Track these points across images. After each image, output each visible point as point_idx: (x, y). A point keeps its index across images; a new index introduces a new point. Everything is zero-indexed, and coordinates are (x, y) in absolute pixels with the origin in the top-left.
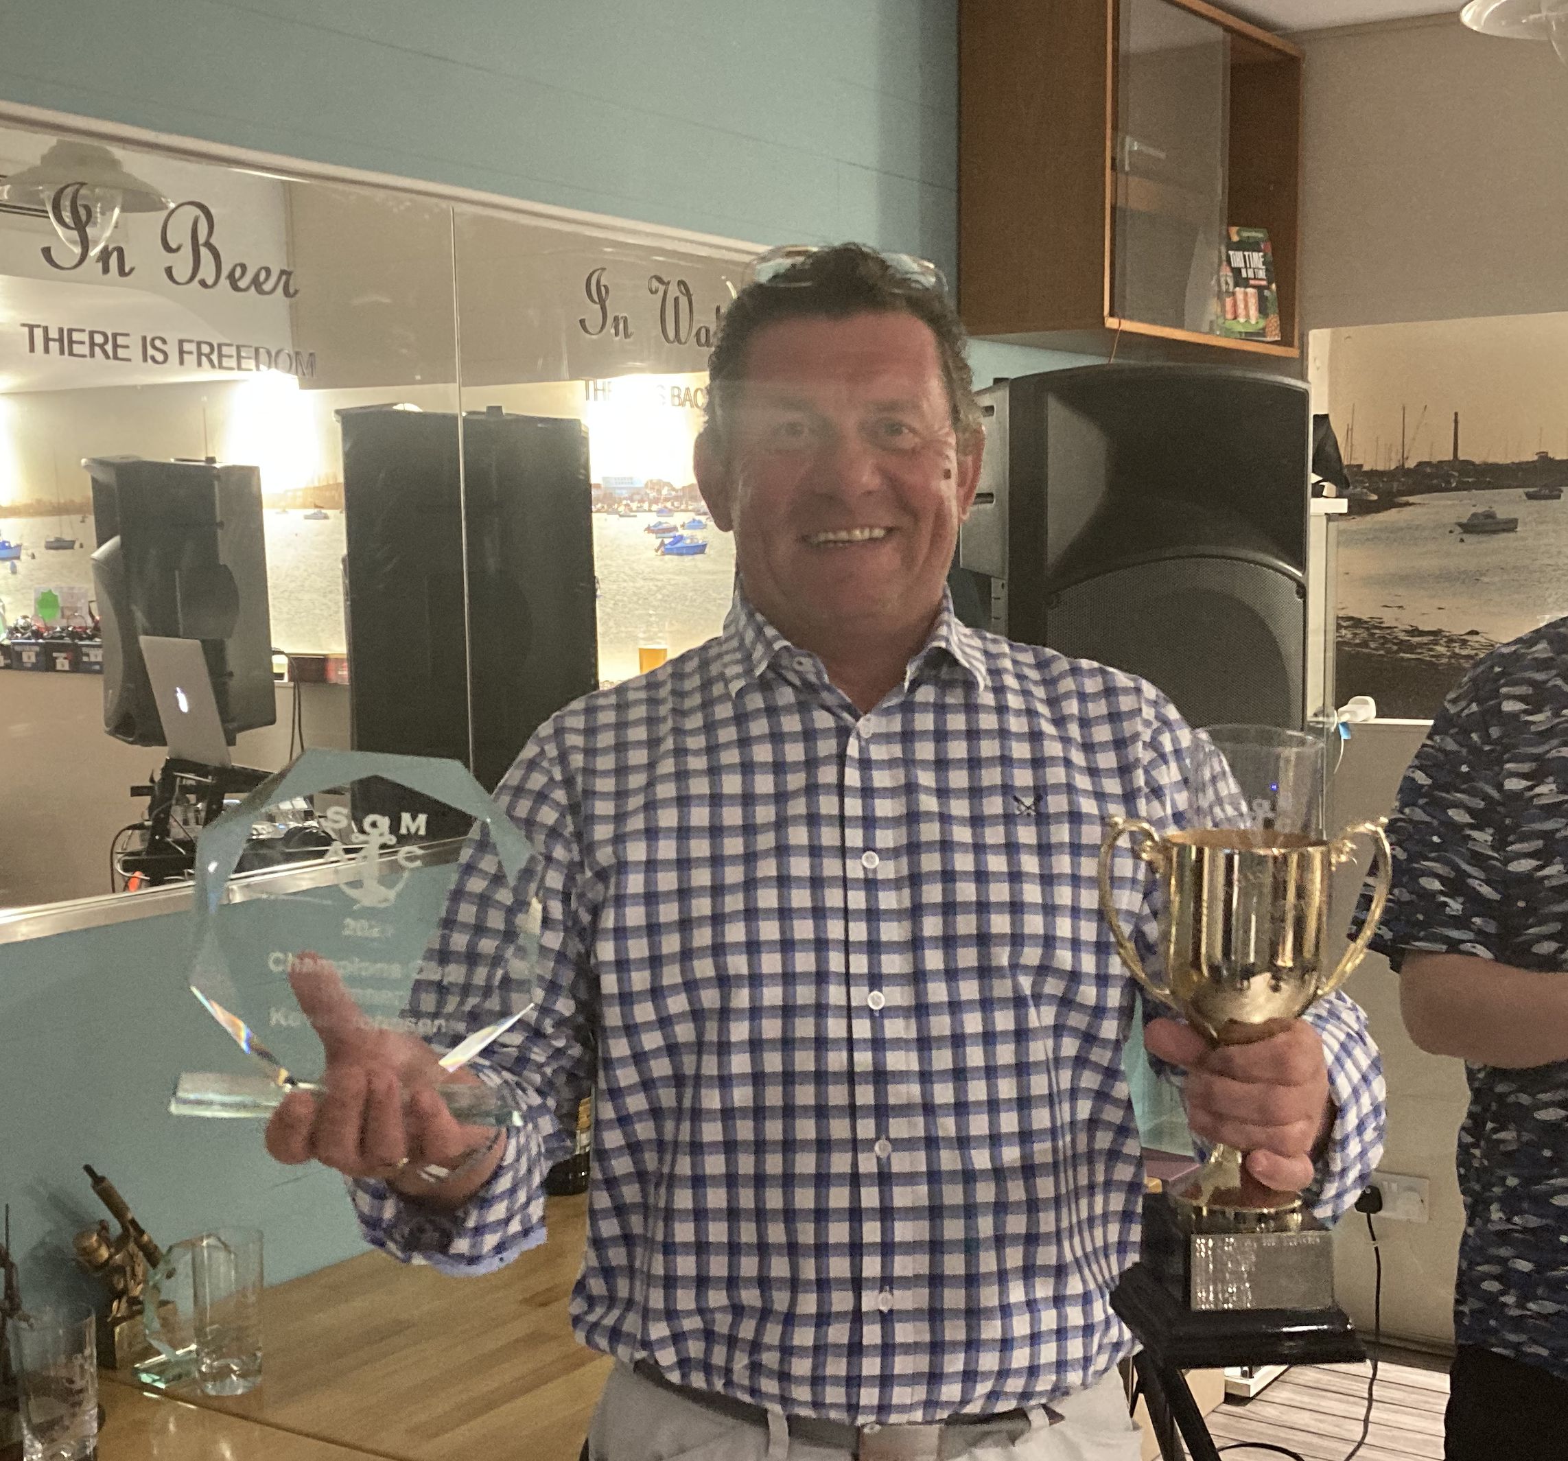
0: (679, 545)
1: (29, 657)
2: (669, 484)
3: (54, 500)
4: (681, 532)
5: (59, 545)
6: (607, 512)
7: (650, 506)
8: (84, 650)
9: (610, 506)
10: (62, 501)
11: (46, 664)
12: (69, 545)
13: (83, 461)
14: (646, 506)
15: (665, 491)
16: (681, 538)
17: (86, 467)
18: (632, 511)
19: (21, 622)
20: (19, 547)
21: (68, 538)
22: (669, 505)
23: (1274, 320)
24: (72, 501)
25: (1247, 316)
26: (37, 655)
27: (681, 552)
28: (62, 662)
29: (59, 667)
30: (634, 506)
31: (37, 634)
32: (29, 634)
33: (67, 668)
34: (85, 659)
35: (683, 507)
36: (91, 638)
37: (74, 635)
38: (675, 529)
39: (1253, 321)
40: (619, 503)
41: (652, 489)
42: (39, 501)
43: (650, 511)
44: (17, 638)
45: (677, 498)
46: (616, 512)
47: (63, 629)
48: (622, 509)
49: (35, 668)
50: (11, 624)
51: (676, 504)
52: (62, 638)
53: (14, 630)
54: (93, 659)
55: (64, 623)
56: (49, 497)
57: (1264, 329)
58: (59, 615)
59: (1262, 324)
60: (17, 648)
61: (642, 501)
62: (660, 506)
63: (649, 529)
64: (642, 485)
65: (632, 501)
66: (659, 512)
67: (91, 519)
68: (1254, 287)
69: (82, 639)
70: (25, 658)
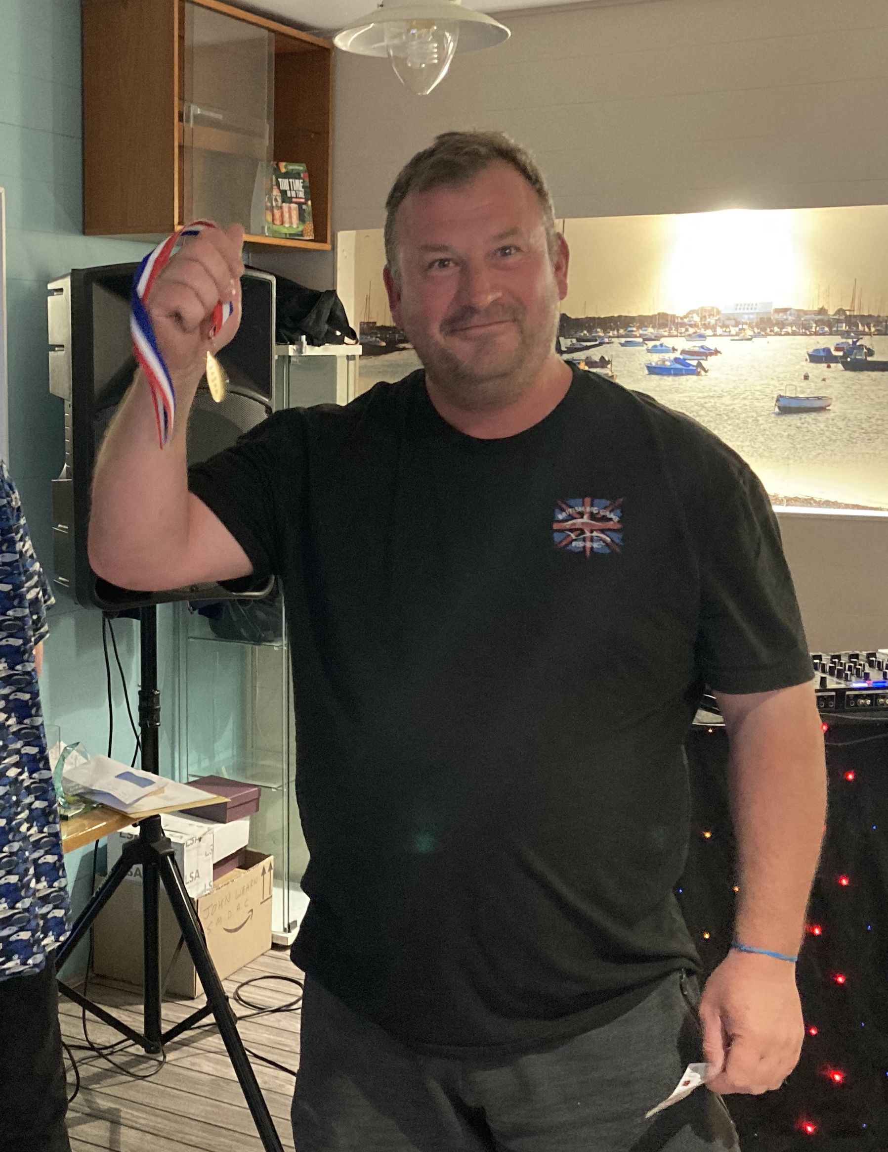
23: (309, 226)
25: (291, 223)
39: (295, 226)
57: (302, 231)
59: (301, 228)
68: (296, 203)
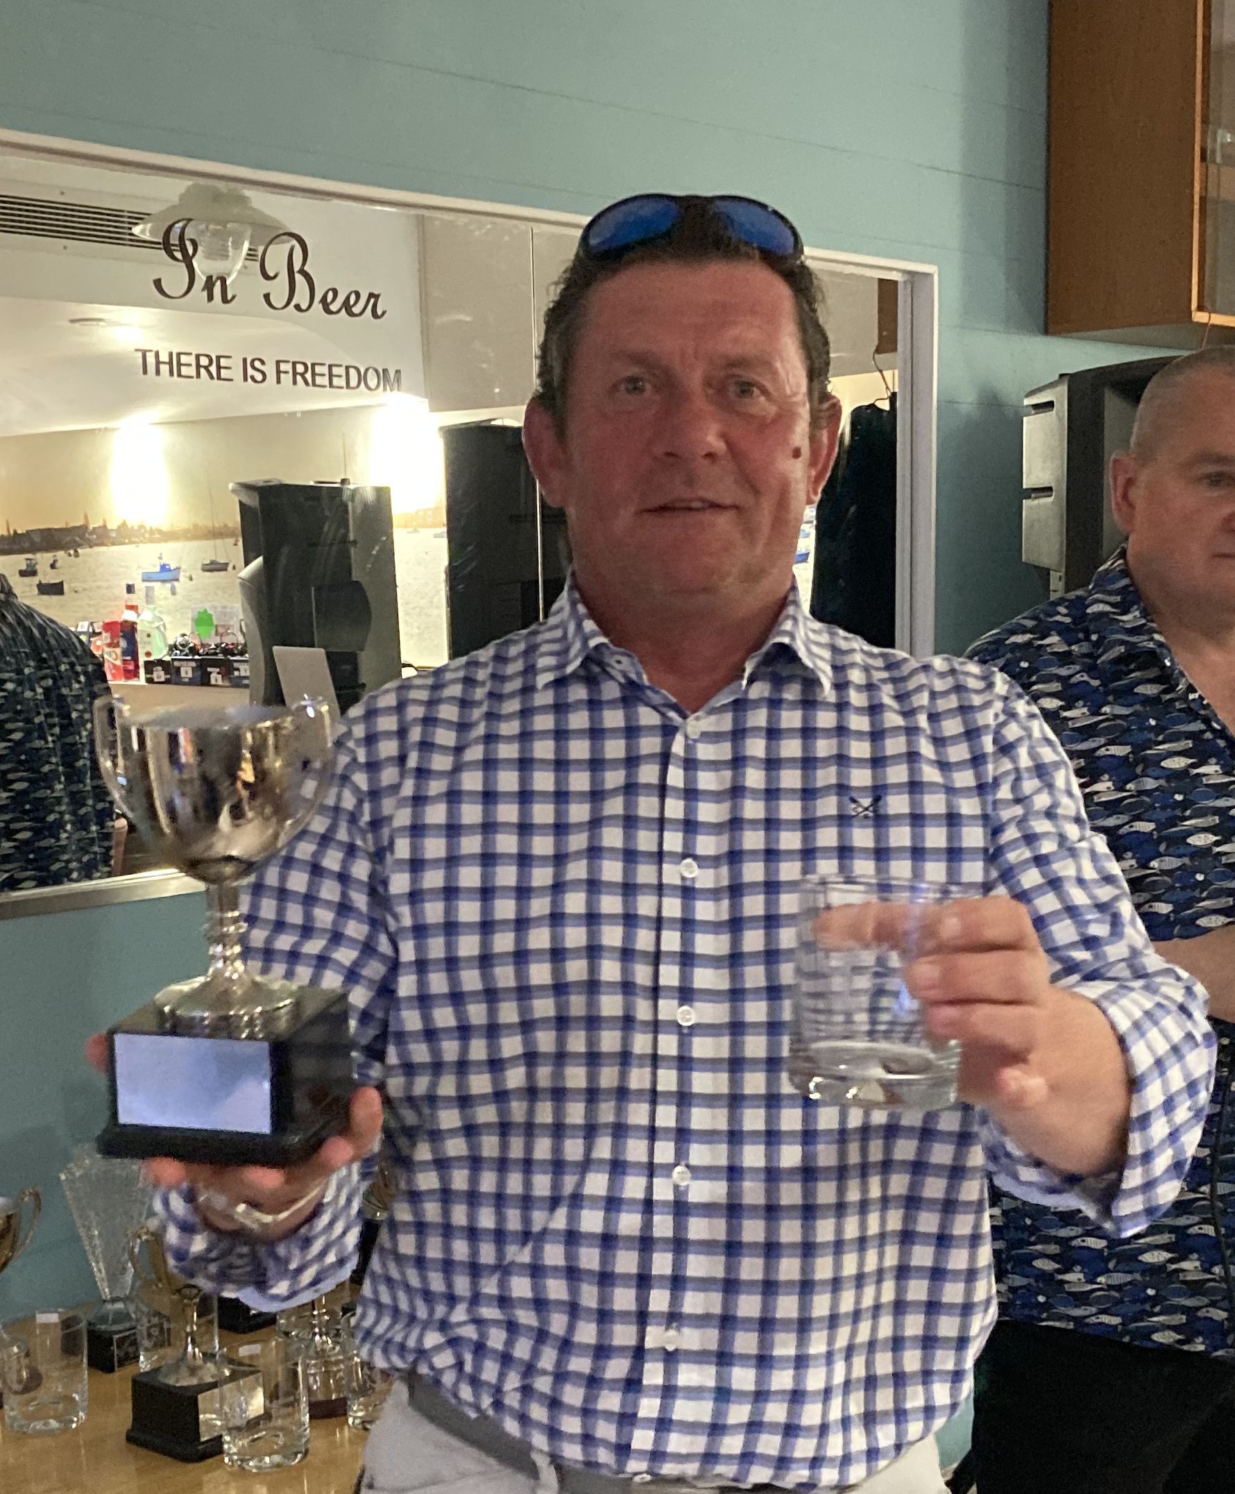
1: (187, 672)
3: (210, 524)
5: (214, 567)
8: (236, 665)
10: (217, 525)
11: (203, 680)
12: (223, 568)
13: (231, 486)
17: (234, 491)
19: (180, 640)
20: (178, 569)
21: (222, 561)
24: (226, 526)
26: (193, 669)
28: (215, 677)
29: (213, 682)
31: (193, 650)
32: (187, 651)
33: (220, 682)
34: (236, 674)
36: (242, 653)
37: (227, 651)
42: (196, 526)
44: (176, 655)
47: (217, 646)
49: (191, 683)
50: (171, 642)
52: (216, 654)
53: (173, 648)
54: (243, 674)
55: (218, 640)
56: (205, 522)
58: (213, 631)
60: (176, 664)
67: (240, 540)
69: (234, 655)
70: (183, 674)
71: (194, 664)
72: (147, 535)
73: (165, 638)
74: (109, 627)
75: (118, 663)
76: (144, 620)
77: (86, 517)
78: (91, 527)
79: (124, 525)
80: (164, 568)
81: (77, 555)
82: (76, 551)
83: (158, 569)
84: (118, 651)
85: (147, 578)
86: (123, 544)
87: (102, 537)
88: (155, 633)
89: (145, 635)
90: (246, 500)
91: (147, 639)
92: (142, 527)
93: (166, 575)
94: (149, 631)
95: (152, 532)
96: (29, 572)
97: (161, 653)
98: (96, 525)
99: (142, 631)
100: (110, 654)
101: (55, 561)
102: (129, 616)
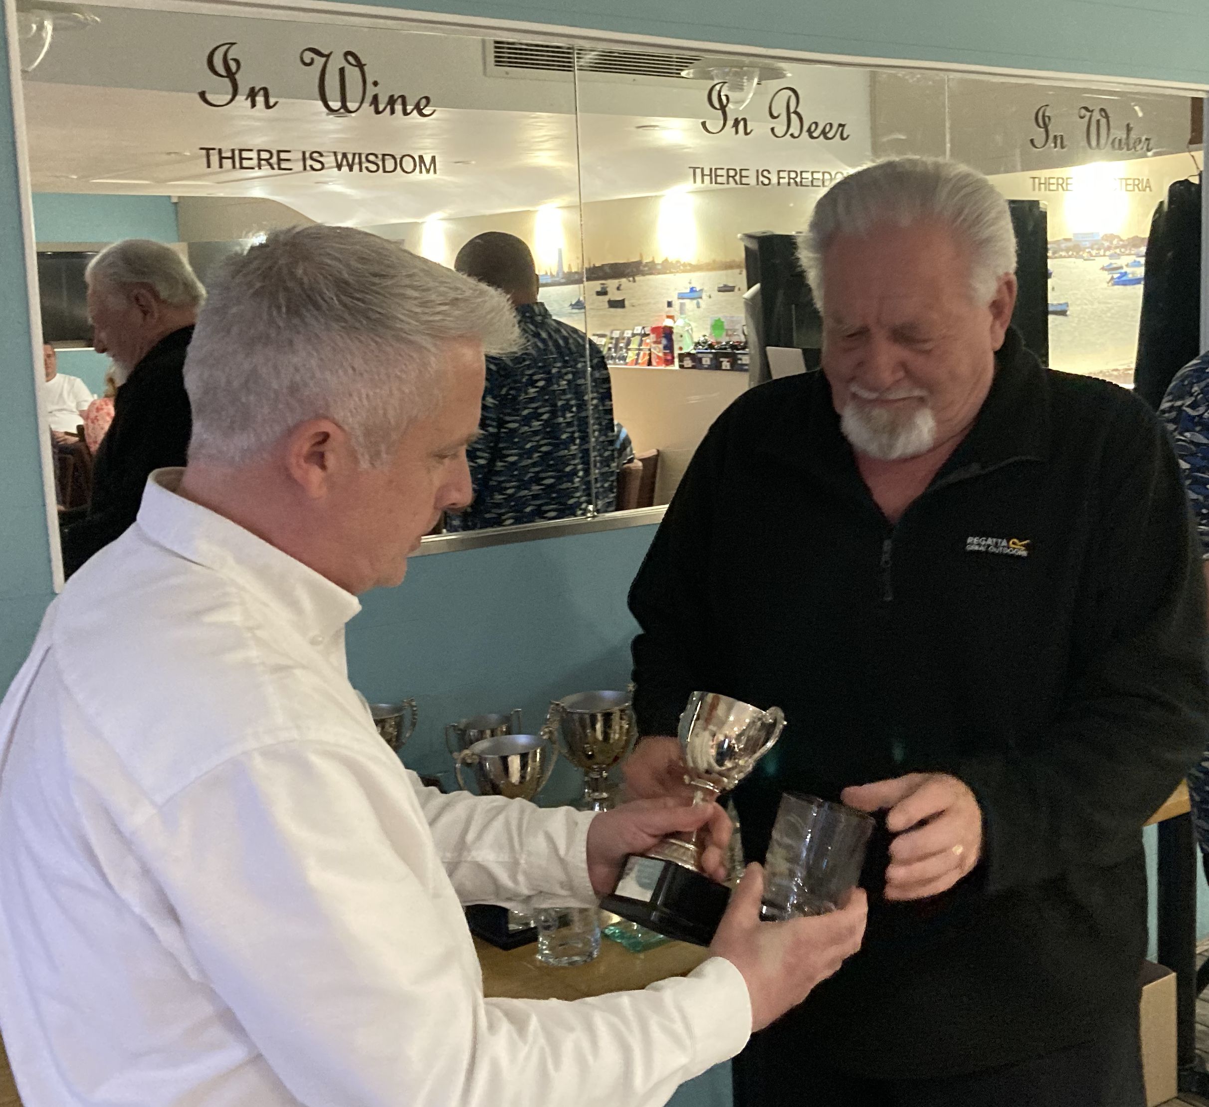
0: (1124, 278)
1: (706, 361)
2: (1118, 237)
3: (724, 260)
4: (1125, 269)
5: (726, 289)
6: (1076, 257)
7: (1105, 252)
8: (739, 356)
9: (1077, 253)
10: (728, 260)
11: (716, 366)
12: (731, 289)
13: (739, 235)
14: (1102, 252)
15: (1115, 242)
16: (1125, 274)
17: (741, 239)
18: (1091, 256)
19: (702, 339)
20: (701, 290)
21: (731, 285)
22: (1118, 251)
24: (734, 261)
26: (711, 359)
27: (1125, 283)
28: (726, 364)
29: (724, 368)
30: (1094, 252)
31: (711, 346)
32: (707, 346)
33: (728, 368)
34: (739, 362)
35: (1127, 252)
36: (744, 348)
37: (734, 347)
38: (1121, 268)
40: (1084, 251)
41: (1106, 240)
42: (714, 261)
43: (1104, 255)
44: (699, 349)
45: (1124, 246)
46: (1082, 257)
47: (727, 343)
48: (1085, 255)
49: (709, 368)
50: (696, 340)
51: (1123, 250)
52: (725, 349)
53: (697, 344)
54: (744, 362)
55: (727, 339)
56: (721, 258)
58: (724, 333)
60: (700, 355)
61: (1099, 249)
62: (1112, 252)
63: (1103, 269)
64: (1099, 238)
65: (1092, 249)
66: (1111, 257)
67: (744, 272)
69: (738, 349)
70: (704, 362)
71: (711, 356)
72: (682, 268)
73: (692, 338)
74: (655, 330)
75: (661, 354)
76: (678, 326)
77: (641, 255)
78: (645, 261)
79: (666, 261)
80: (692, 290)
81: (634, 281)
82: (634, 279)
83: (688, 291)
84: (661, 346)
85: (681, 296)
86: (665, 273)
87: (651, 269)
88: (686, 335)
89: (679, 335)
90: (750, 245)
91: (680, 339)
92: (678, 262)
93: (693, 295)
94: (681, 332)
95: (684, 265)
96: (603, 293)
97: (689, 348)
98: (648, 261)
99: (677, 333)
100: (655, 349)
101: (620, 285)
102: (668, 323)
